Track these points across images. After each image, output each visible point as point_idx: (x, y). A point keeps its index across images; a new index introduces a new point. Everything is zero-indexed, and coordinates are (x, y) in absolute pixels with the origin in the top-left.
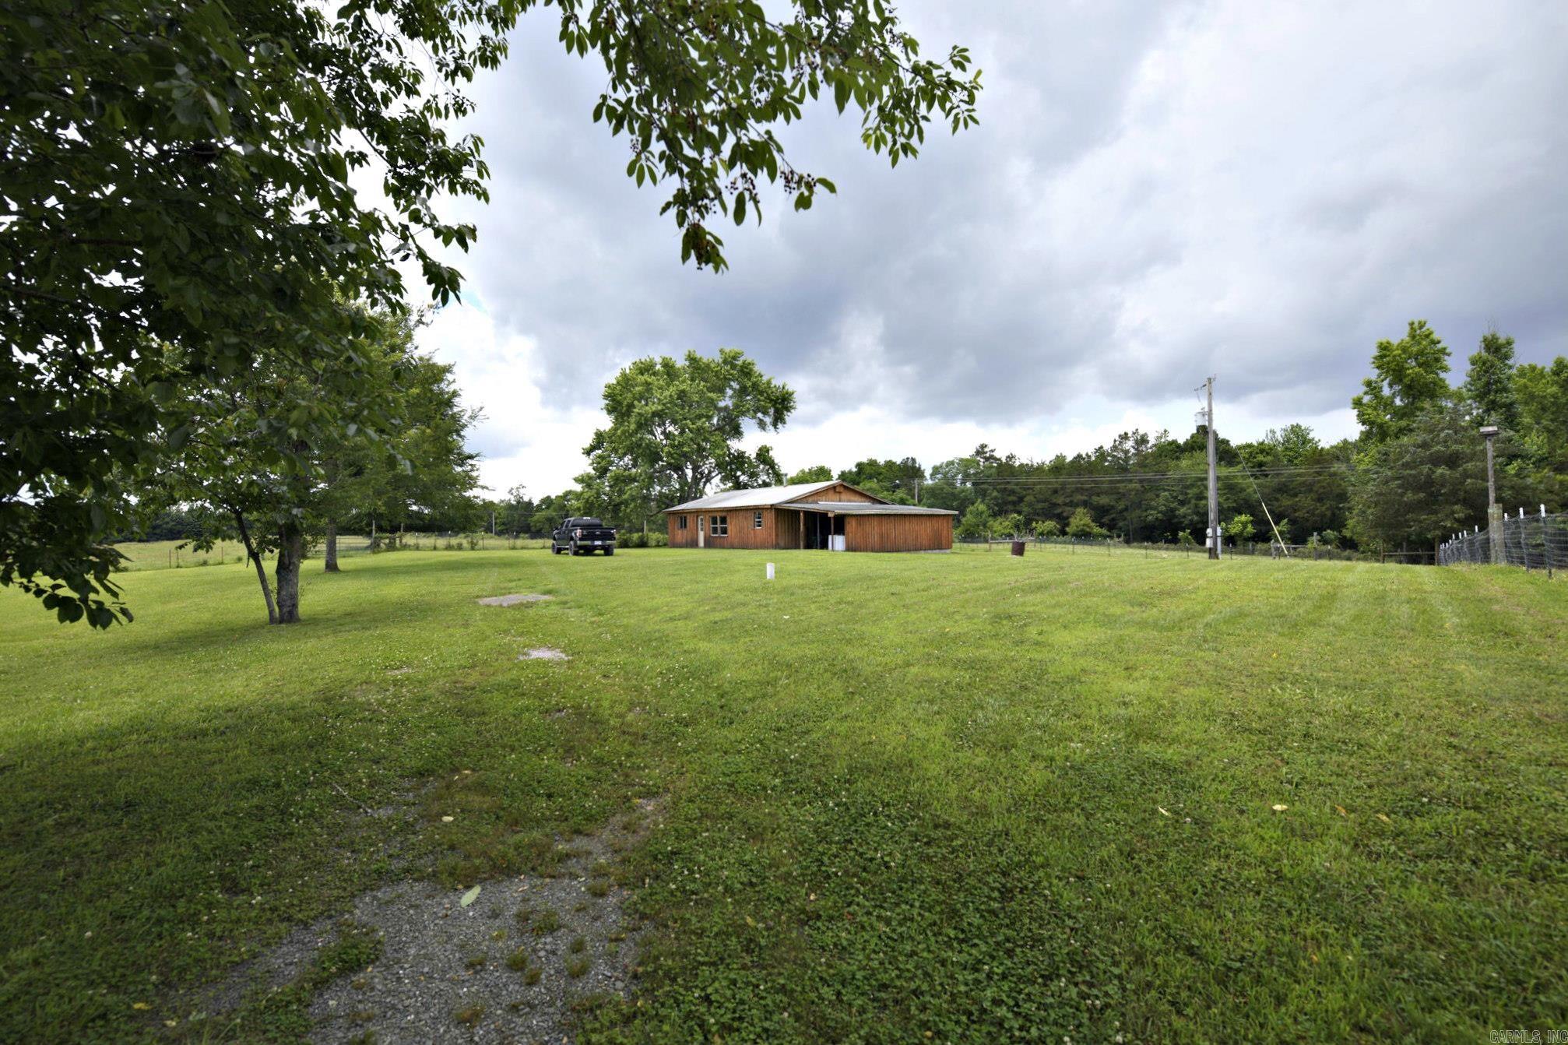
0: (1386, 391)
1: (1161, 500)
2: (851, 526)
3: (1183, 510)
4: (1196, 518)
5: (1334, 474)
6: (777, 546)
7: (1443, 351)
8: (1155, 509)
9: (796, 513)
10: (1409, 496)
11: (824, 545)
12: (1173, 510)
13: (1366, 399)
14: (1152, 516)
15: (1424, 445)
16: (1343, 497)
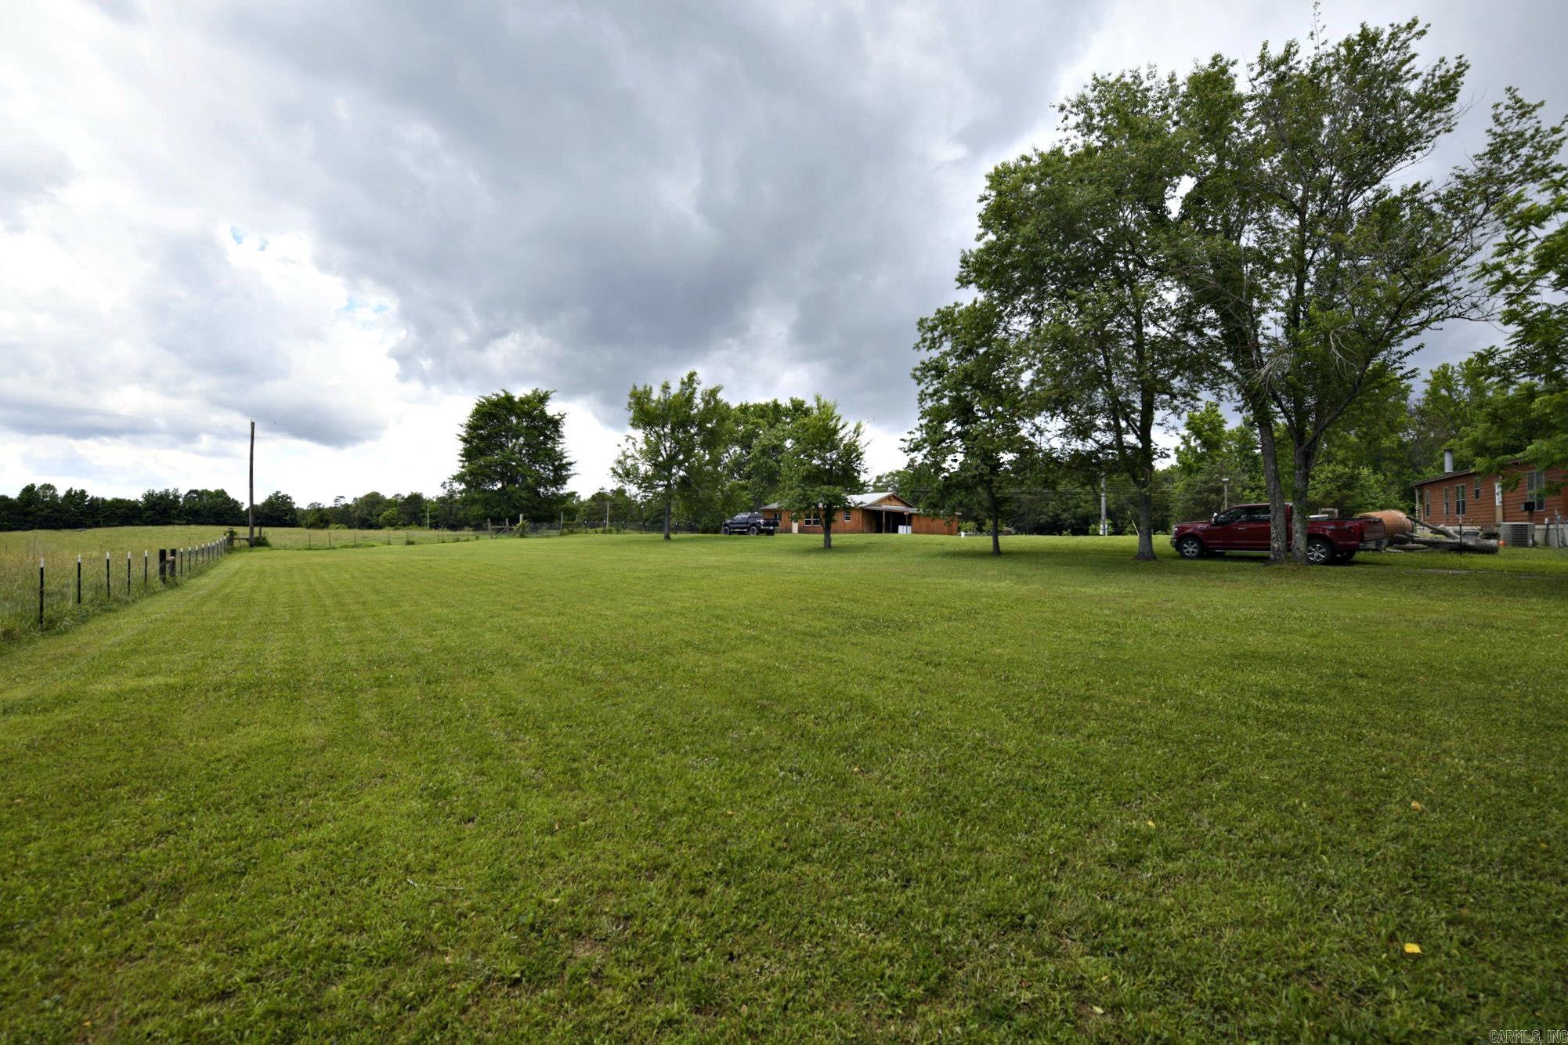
0: (1193, 444)
1: (1050, 506)
2: (915, 520)
3: (1065, 516)
4: (1074, 521)
5: (1164, 492)
6: (863, 532)
7: (1223, 421)
8: (1045, 514)
9: (880, 512)
10: (1198, 509)
11: (896, 531)
12: (1058, 515)
13: (1182, 448)
14: (1044, 519)
15: (1205, 482)
16: (1167, 508)
